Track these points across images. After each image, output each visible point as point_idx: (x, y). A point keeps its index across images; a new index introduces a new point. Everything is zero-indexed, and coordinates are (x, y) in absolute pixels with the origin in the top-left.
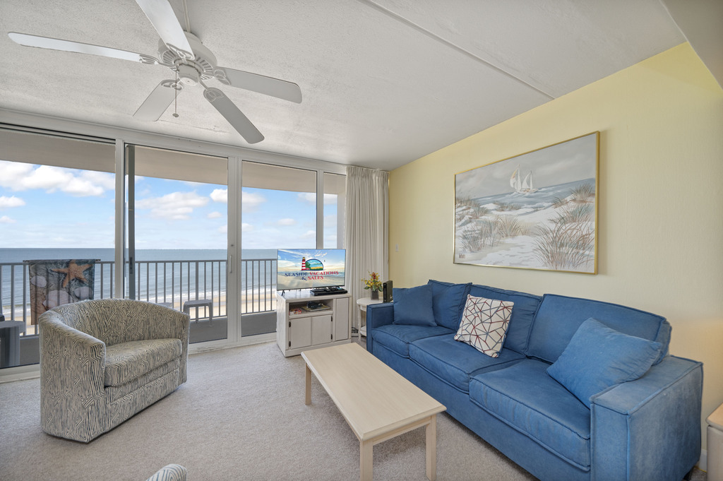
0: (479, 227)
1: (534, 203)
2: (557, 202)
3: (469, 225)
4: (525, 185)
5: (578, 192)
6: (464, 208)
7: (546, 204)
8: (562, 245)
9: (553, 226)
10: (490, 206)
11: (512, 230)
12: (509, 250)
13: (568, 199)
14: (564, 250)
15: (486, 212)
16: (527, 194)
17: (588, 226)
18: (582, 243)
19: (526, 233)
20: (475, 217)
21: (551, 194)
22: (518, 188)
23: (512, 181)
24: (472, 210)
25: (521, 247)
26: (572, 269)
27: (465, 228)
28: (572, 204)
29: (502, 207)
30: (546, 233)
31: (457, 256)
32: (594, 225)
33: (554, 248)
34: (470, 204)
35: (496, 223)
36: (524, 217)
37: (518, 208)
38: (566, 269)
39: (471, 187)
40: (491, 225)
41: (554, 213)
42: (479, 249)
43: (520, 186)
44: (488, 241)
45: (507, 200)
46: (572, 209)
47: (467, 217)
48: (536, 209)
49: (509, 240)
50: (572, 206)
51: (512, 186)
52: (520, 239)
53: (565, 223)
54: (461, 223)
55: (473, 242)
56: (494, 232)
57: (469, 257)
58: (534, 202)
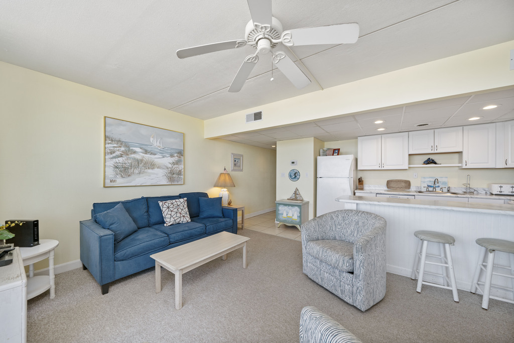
0: (130, 161)
1: (163, 154)
2: (172, 156)
3: (120, 159)
4: (158, 144)
5: (178, 153)
6: (115, 145)
7: (168, 156)
8: (173, 174)
9: (170, 166)
10: (138, 150)
11: (152, 165)
12: (150, 176)
13: (175, 155)
14: (174, 176)
15: (135, 152)
16: (159, 148)
17: (181, 167)
18: (179, 173)
19: (158, 168)
20: (126, 153)
21: (169, 151)
22: (155, 145)
23: (151, 139)
24: (123, 149)
25: (157, 174)
26: (177, 183)
27: (117, 160)
28: (176, 157)
29: (146, 152)
30: (168, 168)
31: (108, 181)
32: (183, 167)
33: (171, 175)
34: (121, 144)
35: (142, 161)
36: (157, 159)
37: (155, 154)
38: (175, 183)
39: (119, 132)
40: (139, 162)
41: (171, 160)
42: (129, 176)
43: (156, 143)
44: (136, 171)
45: (149, 149)
46: (176, 160)
47: (118, 153)
48: (164, 157)
49: (150, 171)
50: (176, 158)
51: (151, 141)
52: (156, 170)
53: (174, 165)
54: (111, 156)
55: (124, 171)
56: (140, 165)
57: (120, 181)
58: (163, 152)
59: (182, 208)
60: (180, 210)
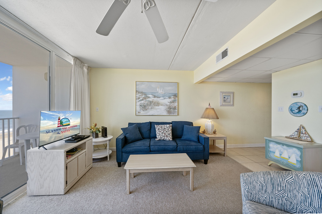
0: (147, 102)
1: (164, 97)
2: (170, 98)
3: (142, 101)
4: (161, 91)
5: (174, 96)
6: (140, 95)
7: (167, 98)
8: (171, 109)
9: (169, 104)
10: (150, 96)
11: (158, 104)
12: (157, 110)
13: (172, 97)
14: (171, 110)
15: (149, 97)
16: (162, 94)
17: (176, 104)
18: (175, 108)
19: (161, 105)
20: (145, 98)
21: (168, 95)
22: (160, 92)
23: (158, 89)
24: (143, 96)
25: (161, 109)
26: (173, 115)
27: (141, 102)
28: (173, 98)
29: (155, 97)
30: (167, 105)
31: (137, 112)
32: (177, 104)
33: (169, 110)
34: (143, 94)
35: (153, 102)
36: (161, 100)
37: (159, 98)
38: (172, 115)
39: (142, 88)
40: (151, 102)
41: (169, 100)
42: (146, 110)
43: (160, 91)
44: (150, 107)
45: (156, 95)
46: (173, 100)
47: (141, 98)
48: (165, 99)
49: (157, 107)
50: (172, 99)
51: (158, 91)
52: (160, 107)
53: (171, 103)
54: (139, 100)
55: (144, 107)
56: (152, 104)
57: (142, 113)
58: (164, 96)
59: (167, 130)
60: (165, 132)
